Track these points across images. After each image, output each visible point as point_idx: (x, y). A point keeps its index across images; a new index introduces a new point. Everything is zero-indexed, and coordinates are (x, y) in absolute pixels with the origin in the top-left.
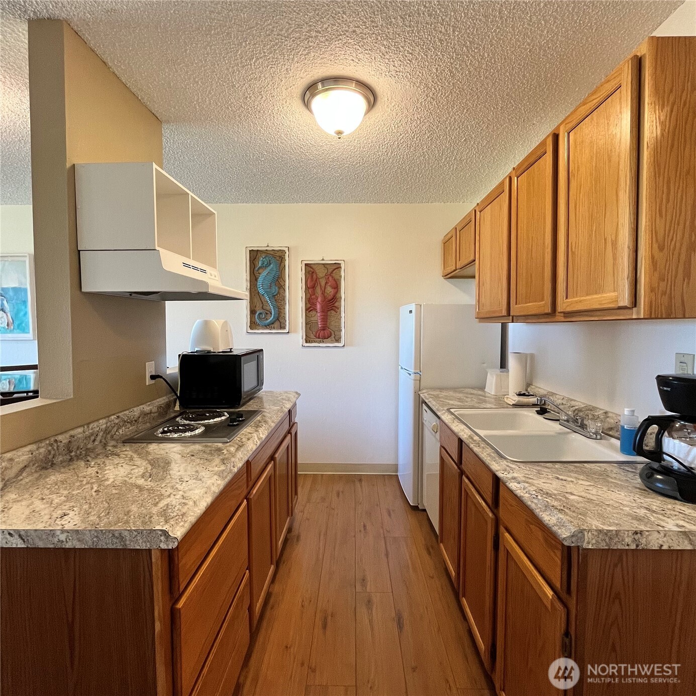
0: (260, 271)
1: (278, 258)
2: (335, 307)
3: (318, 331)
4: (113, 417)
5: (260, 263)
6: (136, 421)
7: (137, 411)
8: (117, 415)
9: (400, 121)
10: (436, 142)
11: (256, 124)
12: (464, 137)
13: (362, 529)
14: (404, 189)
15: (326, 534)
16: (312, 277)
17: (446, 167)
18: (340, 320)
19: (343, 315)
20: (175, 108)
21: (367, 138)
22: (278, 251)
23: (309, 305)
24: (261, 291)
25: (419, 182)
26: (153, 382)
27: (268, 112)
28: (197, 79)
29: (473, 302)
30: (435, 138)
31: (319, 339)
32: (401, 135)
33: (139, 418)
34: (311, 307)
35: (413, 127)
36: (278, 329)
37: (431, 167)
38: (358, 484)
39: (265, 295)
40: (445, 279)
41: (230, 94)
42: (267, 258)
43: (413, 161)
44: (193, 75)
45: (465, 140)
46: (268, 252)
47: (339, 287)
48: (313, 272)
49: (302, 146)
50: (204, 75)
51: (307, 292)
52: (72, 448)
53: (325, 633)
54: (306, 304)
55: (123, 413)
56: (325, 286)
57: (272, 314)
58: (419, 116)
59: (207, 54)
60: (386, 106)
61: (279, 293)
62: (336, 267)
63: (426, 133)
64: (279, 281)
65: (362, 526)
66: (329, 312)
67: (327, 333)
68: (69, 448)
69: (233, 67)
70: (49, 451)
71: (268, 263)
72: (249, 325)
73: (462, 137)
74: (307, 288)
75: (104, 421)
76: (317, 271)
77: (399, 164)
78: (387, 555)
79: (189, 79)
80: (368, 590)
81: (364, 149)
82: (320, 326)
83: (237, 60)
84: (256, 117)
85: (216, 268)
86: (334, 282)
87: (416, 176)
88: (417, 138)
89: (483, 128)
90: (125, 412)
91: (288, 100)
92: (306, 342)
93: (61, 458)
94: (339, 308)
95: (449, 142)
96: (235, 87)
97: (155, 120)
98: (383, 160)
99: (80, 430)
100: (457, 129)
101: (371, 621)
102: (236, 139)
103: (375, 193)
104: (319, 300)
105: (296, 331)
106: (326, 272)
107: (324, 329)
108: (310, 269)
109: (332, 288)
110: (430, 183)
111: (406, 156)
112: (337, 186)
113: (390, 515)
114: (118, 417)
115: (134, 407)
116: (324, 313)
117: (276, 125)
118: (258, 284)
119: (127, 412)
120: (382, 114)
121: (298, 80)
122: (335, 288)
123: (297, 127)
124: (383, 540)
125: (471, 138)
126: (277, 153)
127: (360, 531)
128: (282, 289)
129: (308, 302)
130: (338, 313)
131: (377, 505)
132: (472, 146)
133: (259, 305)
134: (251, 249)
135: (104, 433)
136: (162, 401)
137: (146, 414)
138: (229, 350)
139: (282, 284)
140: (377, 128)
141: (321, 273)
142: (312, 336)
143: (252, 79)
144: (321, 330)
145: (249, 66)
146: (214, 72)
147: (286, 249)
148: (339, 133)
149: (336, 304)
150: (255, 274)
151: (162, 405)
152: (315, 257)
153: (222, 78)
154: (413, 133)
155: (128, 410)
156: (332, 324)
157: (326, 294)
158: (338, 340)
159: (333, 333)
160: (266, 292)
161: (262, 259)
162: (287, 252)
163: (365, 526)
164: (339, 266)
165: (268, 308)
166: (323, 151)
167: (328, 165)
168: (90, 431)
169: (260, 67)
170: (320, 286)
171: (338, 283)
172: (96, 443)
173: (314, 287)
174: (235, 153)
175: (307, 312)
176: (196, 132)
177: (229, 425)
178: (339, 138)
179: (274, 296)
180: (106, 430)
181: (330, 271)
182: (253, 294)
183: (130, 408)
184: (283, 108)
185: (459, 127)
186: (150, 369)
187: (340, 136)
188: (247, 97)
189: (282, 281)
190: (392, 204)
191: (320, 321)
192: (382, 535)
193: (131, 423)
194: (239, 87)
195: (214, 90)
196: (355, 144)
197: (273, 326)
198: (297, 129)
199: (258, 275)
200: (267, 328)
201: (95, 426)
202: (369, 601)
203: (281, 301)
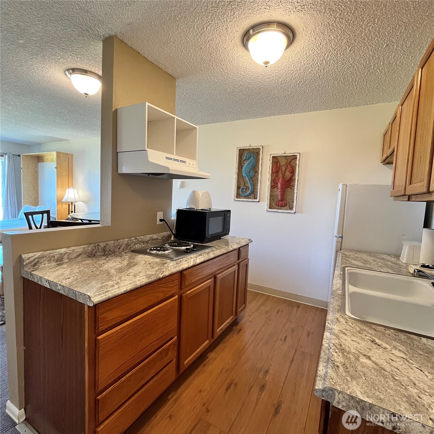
0: (244, 162)
1: (256, 154)
2: (291, 185)
3: (278, 202)
4: (133, 238)
5: (245, 157)
6: (146, 242)
7: (148, 237)
8: (136, 237)
9: (320, 43)
10: (359, 53)
11: (223, 69)
12: (385, 43)
13: (283, 339)
14: (347, 96)
15: (257, 334)
16: (277, 165)
17: (377, 72)
18: (294, 194)
19: (296, 191)
20: (178, 69)
21: (299, 62)
22: (256, 149)
23: (273, 184)
24: (244, 175)
25: (357, 88)
26: (161, 223)
27: (227, 59)
28: (181, 50)
29: (390, 182)
30: (357, 50)
31: (279, 207)
32: (325, 54)
33: (149, 240)
34: (274, 185)
35: (333, 46)
36: (252, 199)
37: (362, 74)
38: (295, 309)
39: (246, 177)
40: (383, 164)
41: (201, 54)
42: (249, 154)
43: (345, 73)
44: (178, 47)
45: (387, 45)
46: (250, 150)
47: (294, 172)
48: (277, 162)
49: (257, 77)
50: (184, 46)
51: (273, 175)
52: (106, 250)
53: (225, 393)
54: (271, 183)
55: (140, 237)
56: (285, 171)
57: (249, 189)
58: (334, 36)
59: (180, 33)
60: (304, 35)
61: (254, 176)
62: (293, 158)
63: (346, 48)
64: (255, 168)
65: (284, 337)
66: (286, 189)
67: (284, 203)
68: (104, 250)
69: (196, 37)
70: (93, 249)
71: (249, 157)
72: (236, 195)
73: (382, 43)
74: (273, 173)
75: (127, 239)
76: (280, 161)
77: (334, 77)
78: (292, 362)
79: (178, 50)
80: (267, 379)
81: (301, 71)
82: (279, 198)
83: (196, 31)
84: (222, 64)
85: (196, 160)
86: (291, 169)
87: (352, 84)
88: (340, 53)
89: (401, 31)
90: (141, 237)
91: (235, 49)
92: (270, 208)
93: (99, 254)
94: (293, 186)
95: (371, 51)
96: (202, 48)
97: (172, 78)
98: (319, 77)
99: (113, 242)
100: (374, 38)
101: (258, 400)
102: (216, 81)
103: (324, 102)
104: (280, 180)
105: (264, 201)
106: (286, 162)
107: (282, 200)
108: (276, 160)
109: (290, 173)
110: (368, 88)
111: (336, 70)
112: (292, 101)
113: (308, 335)
114: (136, 239)
115: (147, 235)
116: (283, 190)
117: (235, 66)
118: (243, 170)
119: (142, 237)
120: (303, 42)
121: (235, 33)
122: (291, 173)
123: (249, 65)
124: (294, 351)
125: (392, 42)
126: (243, 85)
127: (281, 340)
128: (257, 173)
129: (272, 182)
130: (292, 190)
131: (302, 326)
132: (396, 49)
133: (242, 184)
134: (240, 148)
135: (126, 245)
136: (166, 233)
137: (154, 239)
138: (209, 209)
139: (257, 170)
140: (304, 53)
141: (283, 162)
142: (274, 205)
143: (209, 41)
144: (280, 201)
145: (204, 33)
146: (188, 42)
147: (261, 147)
148: (266, 63)
149: (292, 184)
150: (242, 164)
151: (166, 236)
152: (279, 152)
153: (194, 45)
154: (335, 50)
155: (143, 236)
156: (288, 197)
157: (285, 177)
158: (291, 208)
159: (288, 203)
160: (247, 175)
161: (246, 154)
162: (261, 150)
163: (286, 337)
164: (295, 157)
165: (247, 185)
166: (272, 78)
167: (280, 87)
168: (118, 243)
169: (210, 32)
170: (282, 171)
171: (294, 169)
172: (121, 249)
173: (277, 172)
174: (219, 90)
175: (272, 188)
176: (194, 81)
177: (185, 252)
178: (266, 67)
179: (252, 178)
180: (127, 244)
181: (289, 161)
182: (239, 176)
183: (145, 235)
184: (234, 55)
185: (377, 36)
186: (160, 215)
187: (266, 65)
188: (211, 53)
189: (257, 168)
190: (341, 109)
191: (279, 195)
192: (295, 348)
193: (143, 242)
194: (204, 48)
195: (193, 54)
196: (292, 69)
197: (250, 197)
198: (249, 66)
199: (243, 164)
200: (246, 198)
201: (122, 241)
202: (263, 386)
203: (256, 181)
